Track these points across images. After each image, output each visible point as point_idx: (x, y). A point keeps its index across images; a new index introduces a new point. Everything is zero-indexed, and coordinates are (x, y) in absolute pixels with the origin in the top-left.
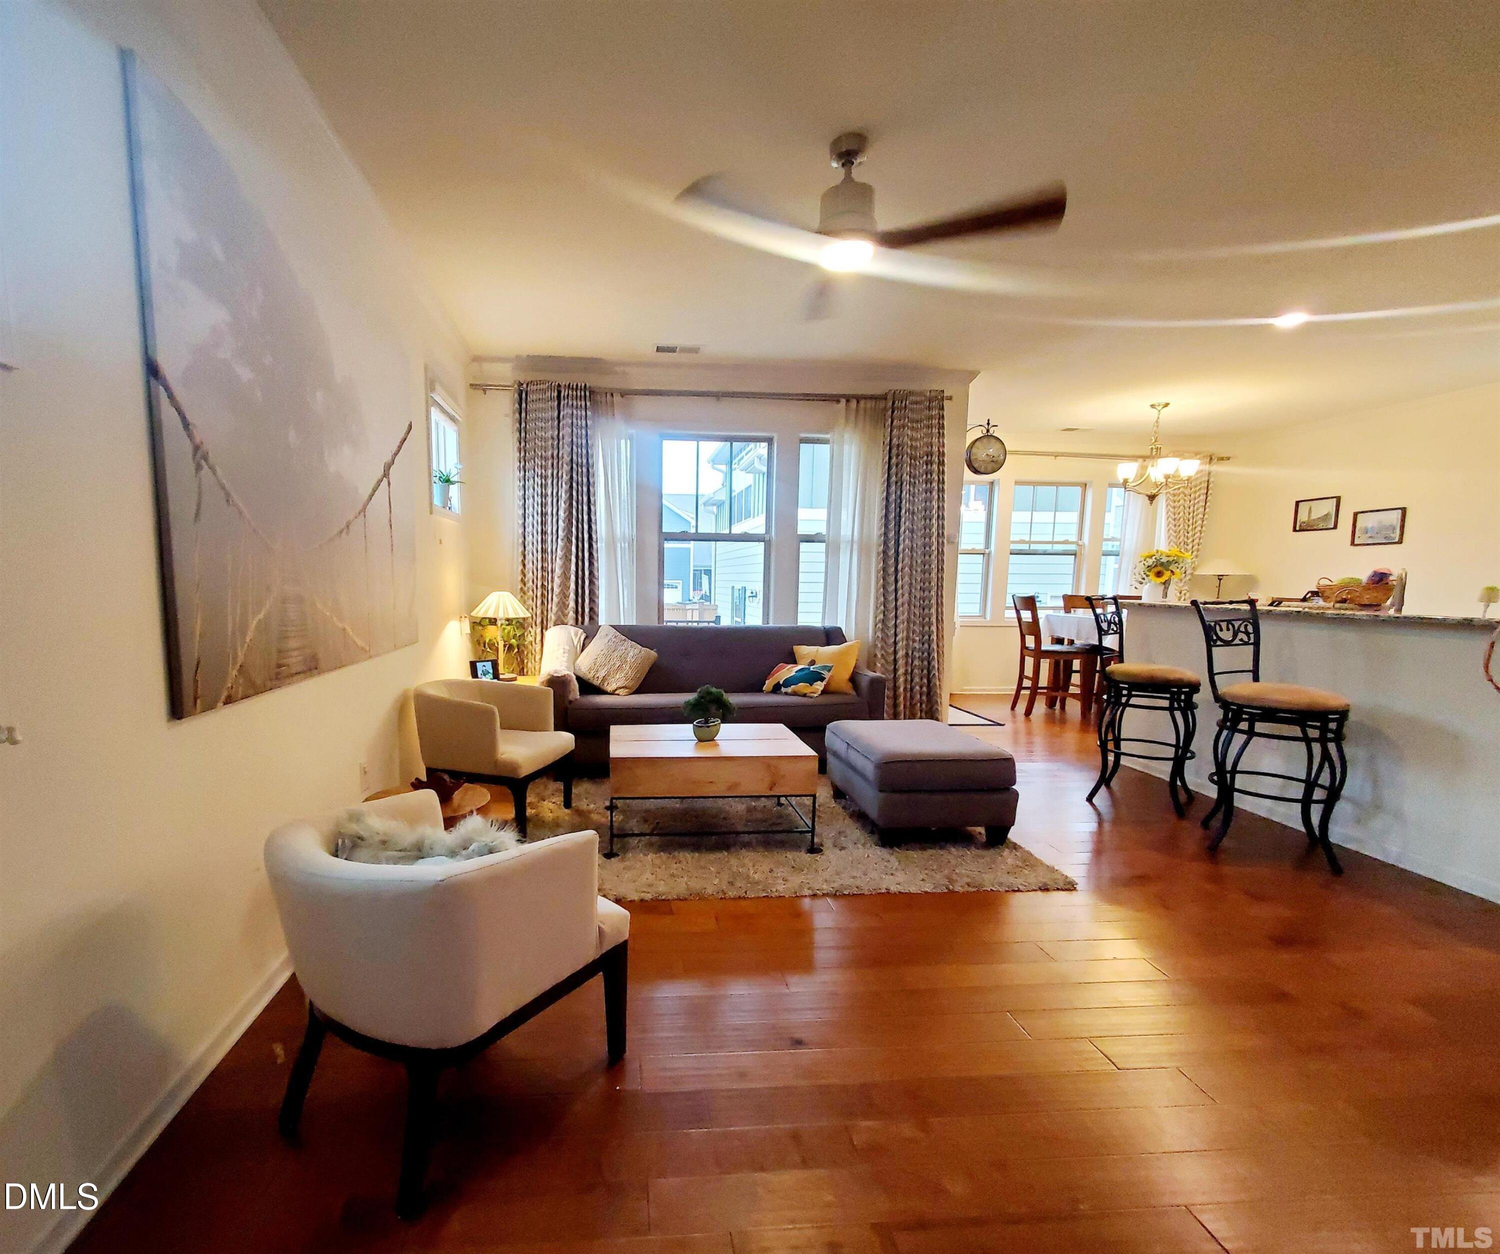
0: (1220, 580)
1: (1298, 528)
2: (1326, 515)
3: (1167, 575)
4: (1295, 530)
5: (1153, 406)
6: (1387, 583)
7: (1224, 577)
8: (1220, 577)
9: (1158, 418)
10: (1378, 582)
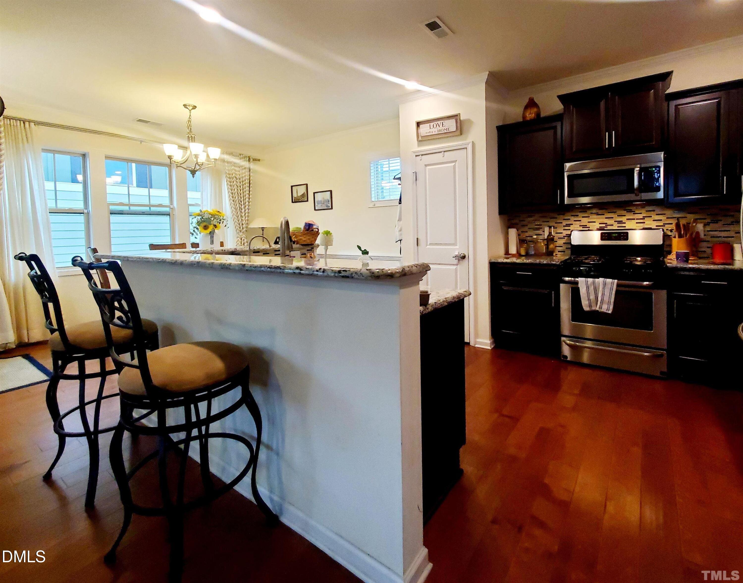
0: (263, 230)
1: (293, 201)
2: (303, 194)
3: (211, 228)
4: (292, 202)
5: (185, 106)
6: (313, 230)
7: (265, 229)
8: (263, 229)
9: (190, 115)
10: (308, 230)
